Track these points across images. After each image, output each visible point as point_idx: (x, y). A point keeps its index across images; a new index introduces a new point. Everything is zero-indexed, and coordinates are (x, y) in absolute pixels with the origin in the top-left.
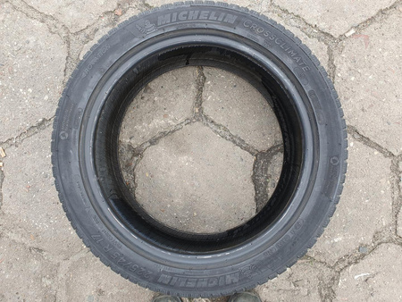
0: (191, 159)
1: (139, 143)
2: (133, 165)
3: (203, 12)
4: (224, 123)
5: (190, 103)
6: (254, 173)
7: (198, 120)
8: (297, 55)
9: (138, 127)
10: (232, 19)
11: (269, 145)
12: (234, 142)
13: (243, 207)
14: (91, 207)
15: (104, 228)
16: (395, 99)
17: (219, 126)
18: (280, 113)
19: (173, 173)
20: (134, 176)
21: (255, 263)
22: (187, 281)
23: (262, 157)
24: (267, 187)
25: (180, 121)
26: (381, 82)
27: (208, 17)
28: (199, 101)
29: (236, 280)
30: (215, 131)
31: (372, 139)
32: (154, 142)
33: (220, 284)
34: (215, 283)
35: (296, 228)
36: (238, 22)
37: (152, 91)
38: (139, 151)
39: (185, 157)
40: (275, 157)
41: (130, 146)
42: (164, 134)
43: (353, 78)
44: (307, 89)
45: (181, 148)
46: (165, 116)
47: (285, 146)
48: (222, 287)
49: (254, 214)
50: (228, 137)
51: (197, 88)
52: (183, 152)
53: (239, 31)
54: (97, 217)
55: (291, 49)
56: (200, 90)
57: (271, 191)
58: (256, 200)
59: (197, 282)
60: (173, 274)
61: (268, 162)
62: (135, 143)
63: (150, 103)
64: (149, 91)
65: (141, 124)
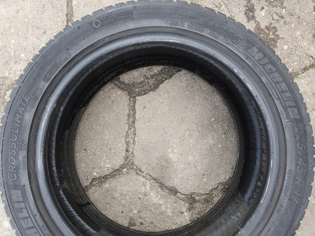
0: (170, 150)
1: (182, 203)
2: (203, 197)
3: (25, 226)
4: (123, 140)
5: (122, 179)
6: (150, 91)
7: (133, 164)
8: (17, 112)
9: (169, 212)
10: (16, 194)
11: (120, 92)
12: (134, 122)
13: (184, 85)
14: (272, 220)
15: (282, 196)
16: (21, 12)
17: (128, 143)
18: (86, 98)
19: (190, 158)
20: (212, 190)
21: (230, 42)
22: (283, 92)
23: (133, 92)
24: (155, 75)
25: (143, 180)
26: (13, 30)
27: (26, 218)
28: (116, 173)
29: (255, 49)
30: (134, 143)
31: (65, 12)
32: (174, 191)
33: (267, 61)
34: (270, 66)
35: (177, 24)
36: (16, 187)
37: (131, 219)
38: (189, 199)
39: (171, 156)
40: (126, 81)
41: (189, 209)
42: (162, 186)
43: (23, 55)
44: (44, 85)
45: (165, 164)
46: (145, 195)
47: (112, 78)
48: (269, 59)
49: (184, 72)
50: (133, 130)
51: (105, 182)
52: (167, 160)
53: (24, 180)
54: (277, 209)
55: (14, 122)
56: (106, 177)
57: (156, 69)
58: (171, 76)
59: (278, 83)
60: (285, 108)
61: (133, 85)
62: (184, 207)
63: (143, 215)
64: (132, 222)
65: (166, 212)
